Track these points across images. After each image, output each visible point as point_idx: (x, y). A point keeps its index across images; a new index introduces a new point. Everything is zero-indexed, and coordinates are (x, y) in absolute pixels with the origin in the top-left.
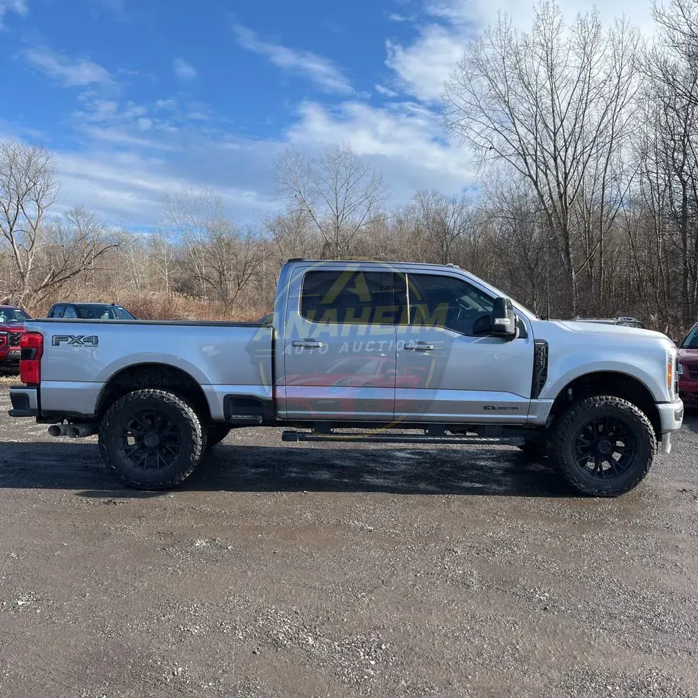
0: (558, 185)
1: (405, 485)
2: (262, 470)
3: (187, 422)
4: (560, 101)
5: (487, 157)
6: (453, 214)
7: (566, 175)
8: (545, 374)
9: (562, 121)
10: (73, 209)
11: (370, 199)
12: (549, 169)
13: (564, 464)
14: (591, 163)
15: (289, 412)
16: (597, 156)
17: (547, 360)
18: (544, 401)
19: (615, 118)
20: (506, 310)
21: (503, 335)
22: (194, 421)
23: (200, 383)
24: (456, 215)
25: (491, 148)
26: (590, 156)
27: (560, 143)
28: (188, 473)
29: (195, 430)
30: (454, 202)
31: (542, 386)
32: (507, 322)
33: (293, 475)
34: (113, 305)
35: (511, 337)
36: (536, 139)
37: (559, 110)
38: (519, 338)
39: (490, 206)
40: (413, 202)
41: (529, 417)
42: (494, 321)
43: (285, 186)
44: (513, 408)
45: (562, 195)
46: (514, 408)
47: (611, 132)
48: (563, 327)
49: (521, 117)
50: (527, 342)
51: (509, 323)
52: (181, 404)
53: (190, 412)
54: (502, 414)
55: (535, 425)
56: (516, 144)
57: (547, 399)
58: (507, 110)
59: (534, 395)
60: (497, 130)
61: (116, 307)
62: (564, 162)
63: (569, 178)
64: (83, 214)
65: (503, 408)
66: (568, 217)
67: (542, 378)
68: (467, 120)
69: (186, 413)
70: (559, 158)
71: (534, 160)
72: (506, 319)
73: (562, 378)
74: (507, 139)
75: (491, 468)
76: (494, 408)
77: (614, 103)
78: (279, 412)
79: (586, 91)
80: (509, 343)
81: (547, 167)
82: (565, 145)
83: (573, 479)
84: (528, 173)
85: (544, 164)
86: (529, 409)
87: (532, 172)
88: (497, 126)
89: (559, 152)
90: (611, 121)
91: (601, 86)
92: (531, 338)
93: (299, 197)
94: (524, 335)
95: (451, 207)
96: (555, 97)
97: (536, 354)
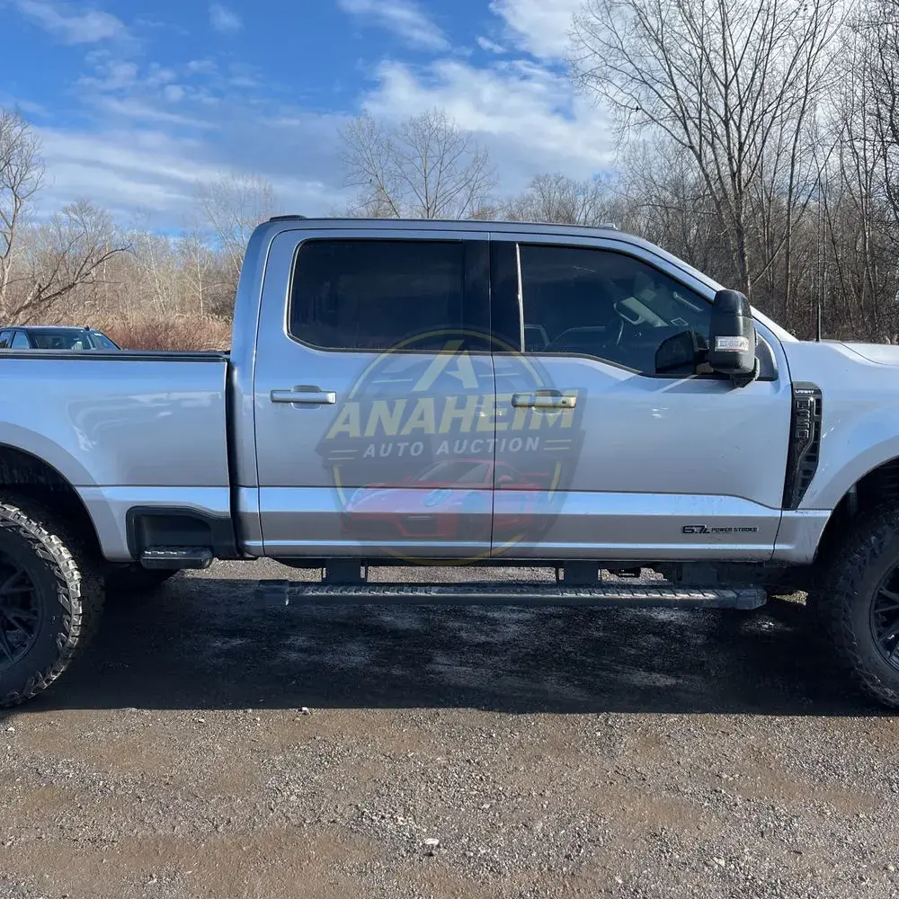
0: (730, 159)
1: (516, 682)
2: (237, 642)
3: (48, 569)
4: (734, 40)
5: (632, 121)
6: (584, 205)
7: (741, 145)
8: (813, 457)
9: (736, 70)
10: (76, 204)
11: (472, 183)
12: (718, 138)
13: (853, 647)
14: (775, 129)
15: (267, 543)
16: (782, 121)
17: (818, 425)
18: (811, 514)
19: (811, 64)
20: (741, 318)
21: (729, 373)
22: (62, 564)
23: (72, 482)
24: (587, 207)
25: (637, 109)
26: (774, 118)
27: (733, 101)
28: (55, 673)
29: (65, 584)
30: (584, 191)
31: (806, 483)
32: (742, 345)
33: (294, 656)
34: (87, 329)
35: (744, 378)
36: (701, 94)
37: (732, 54)
38: (759, 379)
39: (633, 194)
40: (530, 191)
41: (778, 547)
42: (714, 343)
43: (356, 168)
44: (744, 529)
45: (734, 174)
46: (747, 529)
47: (805, 82)
48: (853, 356)
49: (679, 63)
50: (777, 388)
51: (747, 349)
52: (33, 528)
53: (52, 545)
54: (720, 541)
55: (788, 562)
56: (673, 102)
57: (816, 512)
58: (660, 54)
59: (789, 501)
60: (646, 83)
61: (93, 333)
62: (738, 128)
63: (746, 149)
64: (89, 211)
65: (724, 529)
66: (743, 204)
67: (807, 465)
68: (604, 68)
69: (44, 549)
70: (731, 122)
71: (697, 126)
72: (741, 339)
73: (850, 465)
74: (659, 96)
75: (681, 629)
76: (703, 530)
77: (809, 44)
78: (248, 543)
79: (770, 24)
80: (739, 391)
81: (714, 134)
82: (740, 103)
83: (872, 679)
84: (689, 144)
85: (711, 129)
86: (778, 530)
87: (693, 141)
88: (646, 77)
89: (731, 114)
90: (806, 66)
91: (792, 18)
92: (784, 381)
93: (376, 182)
94: (770, 375)
95: (581, 198)
96: (727, 33)
97: (795, 414)
